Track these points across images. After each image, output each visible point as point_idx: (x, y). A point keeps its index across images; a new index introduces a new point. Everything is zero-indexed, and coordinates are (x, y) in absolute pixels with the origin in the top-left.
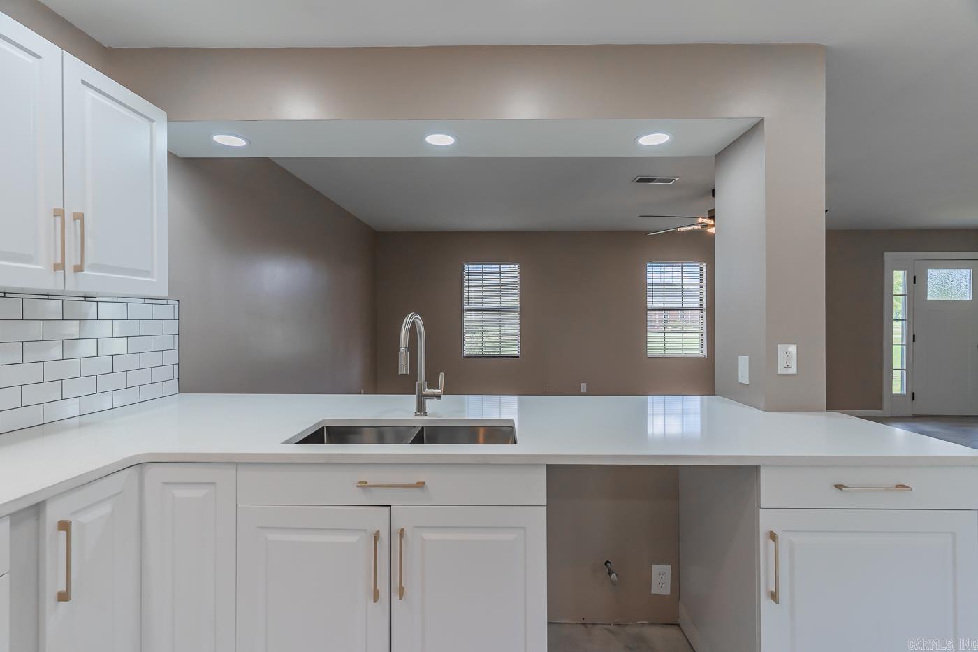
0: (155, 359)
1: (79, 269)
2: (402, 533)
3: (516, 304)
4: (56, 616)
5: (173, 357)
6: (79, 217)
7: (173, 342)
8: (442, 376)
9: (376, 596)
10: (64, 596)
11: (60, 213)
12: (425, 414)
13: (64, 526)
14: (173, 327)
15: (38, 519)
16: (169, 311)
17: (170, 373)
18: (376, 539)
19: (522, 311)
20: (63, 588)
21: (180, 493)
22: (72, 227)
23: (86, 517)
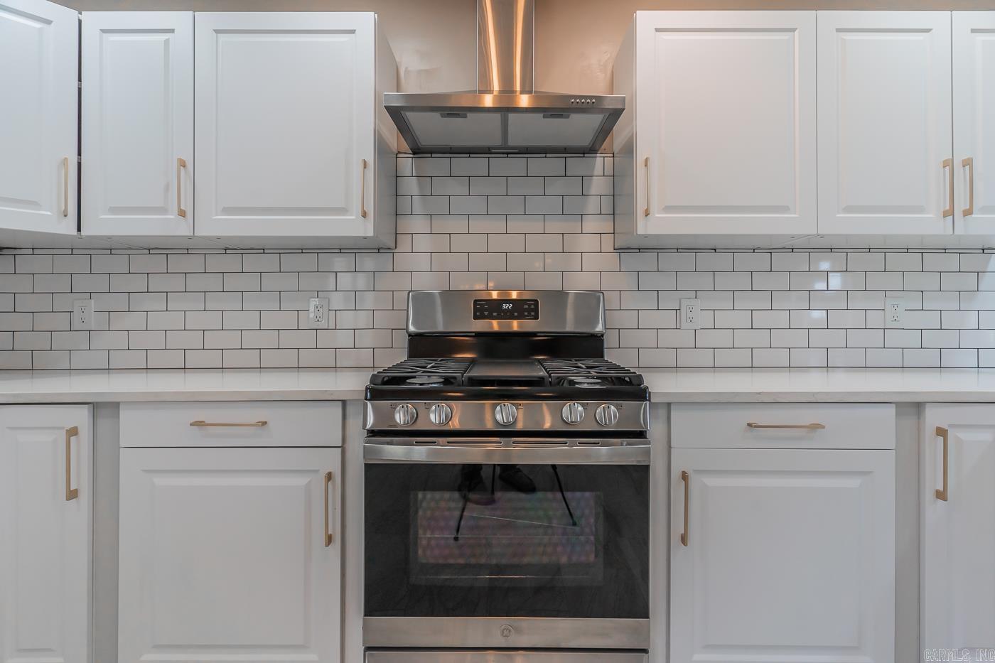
1: (968, 213)
6: (968, 163)
10: (941, 495)
11: (949, 164)
13: (941, 433)
15: (919, 418)
22: (961, 175)
23: (964, 435)
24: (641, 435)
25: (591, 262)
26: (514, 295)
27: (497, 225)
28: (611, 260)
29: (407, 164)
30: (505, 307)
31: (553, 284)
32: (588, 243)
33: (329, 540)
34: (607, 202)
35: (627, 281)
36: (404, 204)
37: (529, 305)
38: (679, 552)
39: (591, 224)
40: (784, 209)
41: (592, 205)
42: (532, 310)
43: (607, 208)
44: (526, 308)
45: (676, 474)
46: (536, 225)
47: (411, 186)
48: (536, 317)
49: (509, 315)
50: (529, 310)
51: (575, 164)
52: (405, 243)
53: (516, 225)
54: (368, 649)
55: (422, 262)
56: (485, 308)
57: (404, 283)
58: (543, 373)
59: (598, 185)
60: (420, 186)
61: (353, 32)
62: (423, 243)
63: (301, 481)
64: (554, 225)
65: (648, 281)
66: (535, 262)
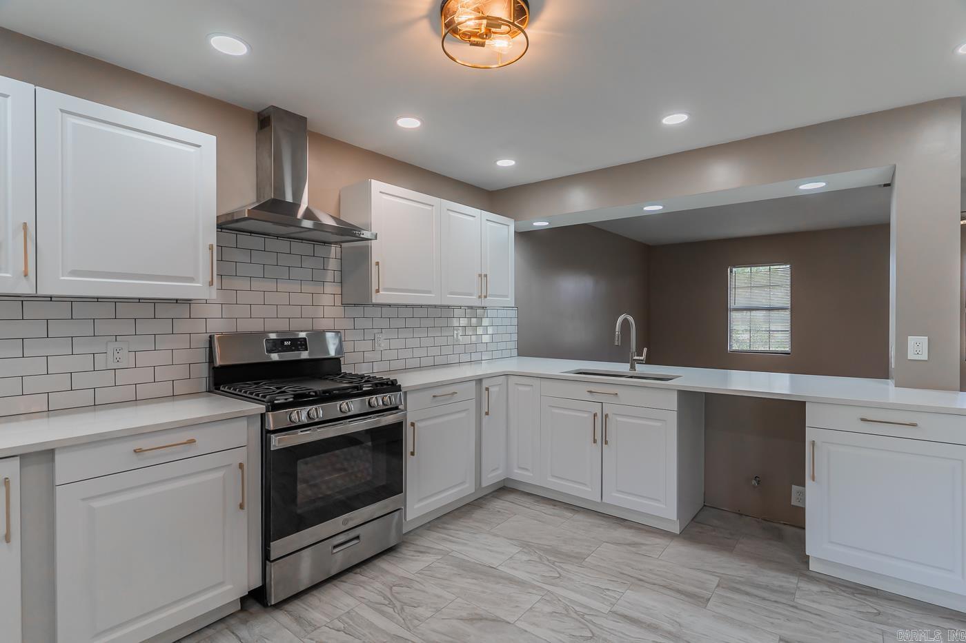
0: (507, 337)
1: (485, 297)
2: (607, 416)
3: (786, 302)
4: (485, 419)
5: (515, 337)
6: (486, 276)
7: (515, 329)
8: (645, 350)
9: (595, 441)
10: (487, 414)
11: (480, 275)
12: (635, 370)
13: (487, 389)
14: (515, 322)
15: (481, 384)
16: (513, 313)
17: (513, 345)
18: (595, 415)
19: (796, 309)
20: (487, 411)
21: (521, 388)
22: (484, 280)
23: (494, 389)
24: (396, 408)
25: (329, 312)
26: (290, 335)
27: (270, 285)
28: (339, 311)
30: (286, 343)
32: (327, 300)
33: (241, 507)
34: (337, 274)
35: (348, 324)
37: (301, 342)
38: (409, 460)
39: (329, 288)
40: (429, 292)
41: (329, 276)
42: (303, 345)
43: (338, 279)
44: (299, 344)
45: (410, 424)
46: (296, 287)
48: (305, 350)
50: (301, 345)
51: (320, 250)
53: (282, 286)
56: (275, 346)
57: (200, 326)
59: (333, 264)
61: (199, 146)
64: (308, 288)
65: (360, 323)
66: (296, 312)
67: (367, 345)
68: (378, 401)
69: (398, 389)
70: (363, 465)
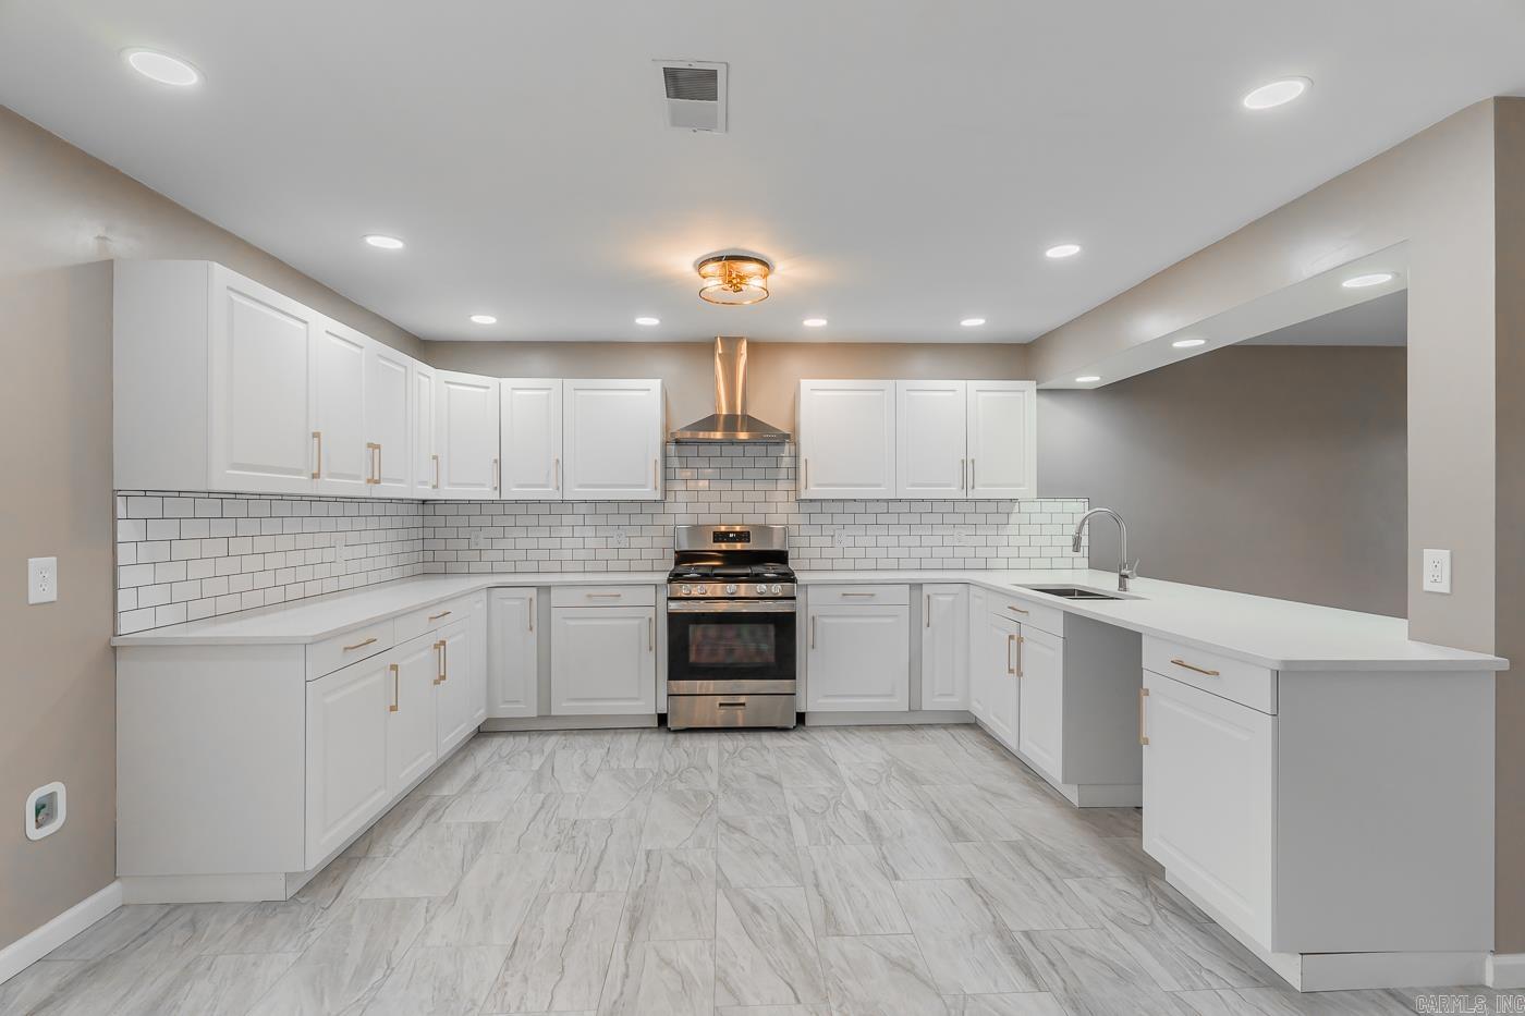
1: (973, 487)
4: (926, 633)
6: (973, 461)
9: (1010, 671)
11: (964, 461)
13: (929, 596)
15: (920, 591)
22: (971, 468)
23: (940, 598)
24: (794, 598)
25: (782, 507)
26: (738, 529)
27: (726, 485)
28: (794, 507)
29: (672, 448)
30: (731, 535)
31: (759, 520)
32: (780, 496)
33: (651, 649)
34: (792, 472)
35: (803, 519)
36: (671, 474)
37: (745, 534)
38: (811, 653)
39: (782, 485)
40: (879, 485)
41: (783, 473)
42: (747, 537)
43: (789, 476)
44: (743, 536)
45: (810, 617)
46: (749, 486)
47: (675, 462)
48: (749, 541)
49: (733, 540)
50: (745, 537)
51: (772, 450)
52: (671, 496)
53: (737, 485)
54: (669, 695)
55: (681, 508)
56: (720, 537)
58: (750, 571)
59: (786, 462)
60: (681, 463)
61: (648, 390)
62: (681, 497)
63: (637, 622)
64: (760, 486)
65: (816, 519)
66: (749, 508)
67: (827, 541)
68: (777, 589)
69: (793, 581)
70: (763, 644)
